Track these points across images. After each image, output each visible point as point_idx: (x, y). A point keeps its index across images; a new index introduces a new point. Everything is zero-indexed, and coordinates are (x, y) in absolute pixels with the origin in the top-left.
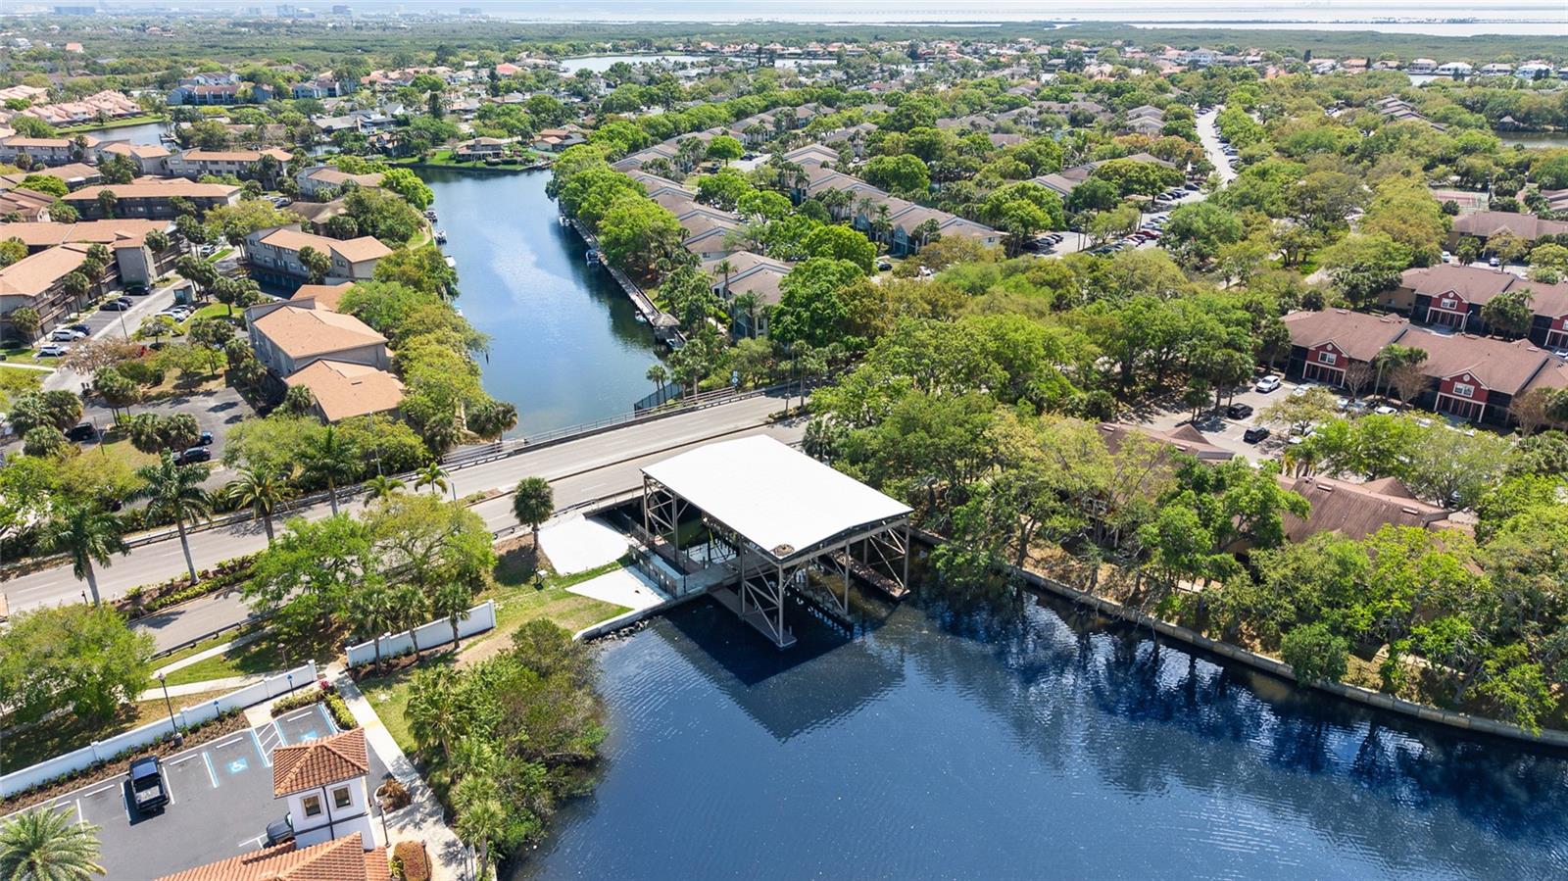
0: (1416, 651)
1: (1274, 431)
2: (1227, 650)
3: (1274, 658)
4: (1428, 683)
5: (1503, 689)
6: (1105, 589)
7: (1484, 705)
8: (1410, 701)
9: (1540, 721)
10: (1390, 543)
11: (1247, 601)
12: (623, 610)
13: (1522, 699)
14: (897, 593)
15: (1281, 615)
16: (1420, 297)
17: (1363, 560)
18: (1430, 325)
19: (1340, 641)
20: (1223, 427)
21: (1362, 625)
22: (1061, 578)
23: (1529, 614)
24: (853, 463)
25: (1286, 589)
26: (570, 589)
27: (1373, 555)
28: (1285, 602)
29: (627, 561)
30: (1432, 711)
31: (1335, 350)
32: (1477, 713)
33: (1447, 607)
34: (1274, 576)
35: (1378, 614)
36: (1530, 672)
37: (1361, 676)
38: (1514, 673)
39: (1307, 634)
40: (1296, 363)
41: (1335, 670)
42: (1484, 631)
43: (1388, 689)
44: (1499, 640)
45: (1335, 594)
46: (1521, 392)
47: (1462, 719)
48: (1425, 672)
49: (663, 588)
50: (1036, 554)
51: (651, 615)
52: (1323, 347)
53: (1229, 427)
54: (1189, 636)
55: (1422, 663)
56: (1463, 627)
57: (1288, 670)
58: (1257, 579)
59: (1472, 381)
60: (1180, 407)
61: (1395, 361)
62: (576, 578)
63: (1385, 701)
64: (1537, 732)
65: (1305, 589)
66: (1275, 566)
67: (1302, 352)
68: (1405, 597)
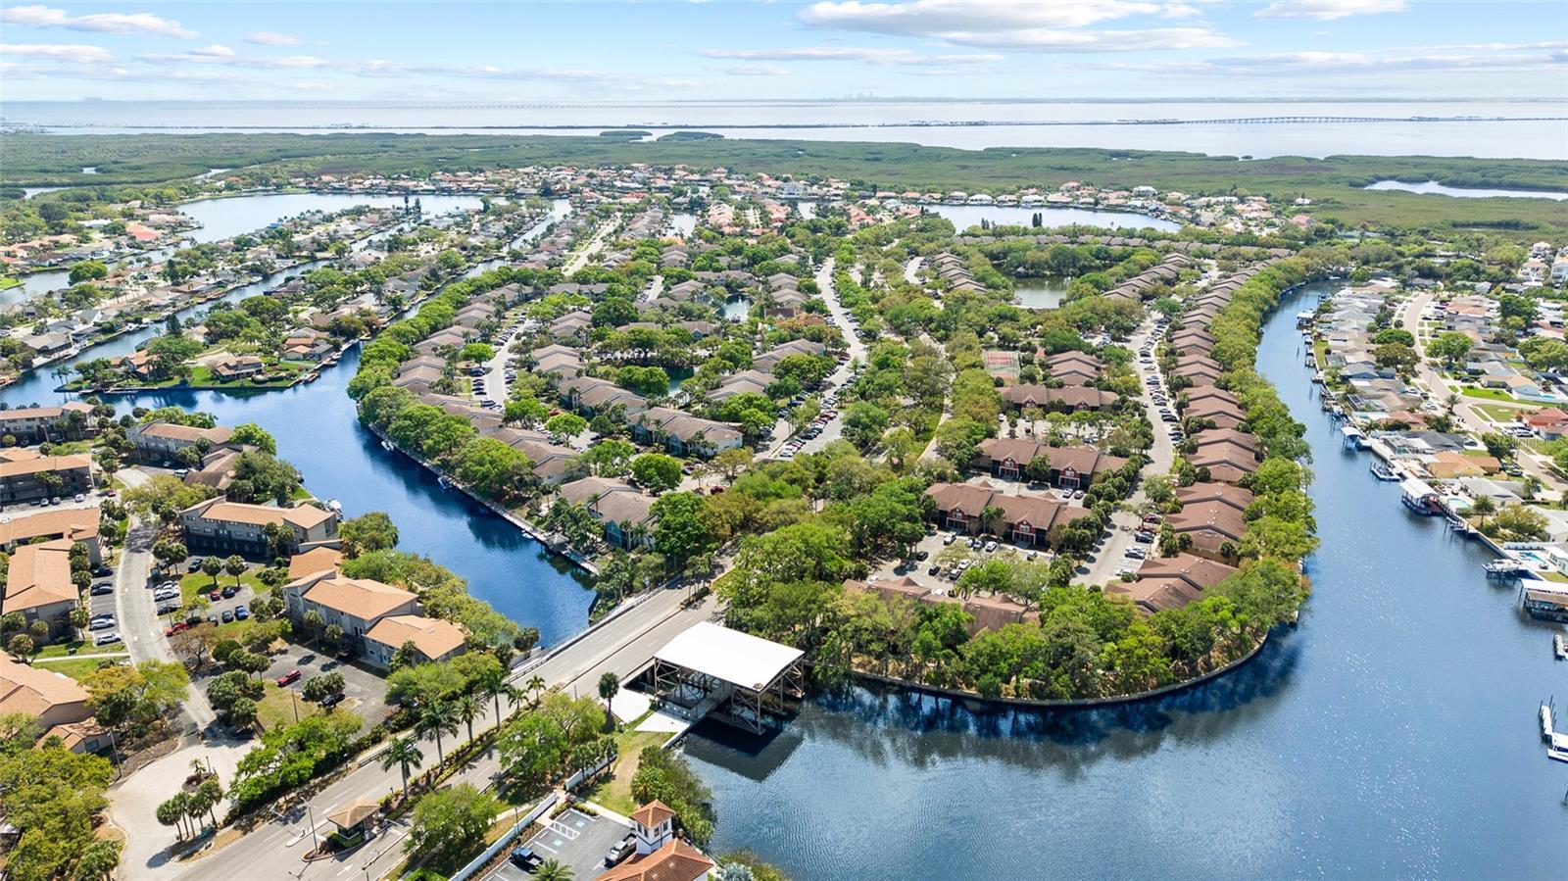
0: (1026, 677)
1: (942, 567)
2: (952, 691)
3: (973, 691)
4: (1034, 690)
5: (1057, 687)
6: (893, 674)
7: (1053, 695)
8: (1026, 699)
9: (1072, 697)
10: (1009, 631)
11: (961, 669)
12: (672, 734)
13: (1064, 689)
14: (799, 695)
15: (975, 673)
16: (994, 461)
17: (1000, 642)
18: (1000, 477)
19: (998, 680)
20: (916, 567)
21: (1005, 671)
22: (871, 671)
23: (1062, 654)
24: (760, 630)
25: (973, 661)
26: (638, 729)
27: (1003, 638)
28: (975, 667)
29: (654, 707)
30: (1035, 701)
31: (960, 511)
32: (1052, 698)
33: (1034, 656)
34: (968, 656)
35: (1010, 665)
36: (1066, 677)
37: (1008, 692)
38: (1060, 680)
39: (986, 679)
40: (940, 519)
41: (998, 692)
42: (1049, 665)
43: (1018, 695)
44: (1054, 666)
45: (993, 660)
46: (1050, 527)
47: (1047, 702)
48: (1030, 685)
49: (685, 719)
50: (855, 661)
51: (685, 733)
52: (955, 510)
53: (919, 567)
54: (935, 688)
55: (1029, 681)
56: (1040, 665)
57: (981, 696)
58: (962, 658)
59: (1028, 524)
60: (891, 557)
61: (991, 517)
62: (636, 723)
63: (1018, 701)
64: (1071, 701)
65: (981, 659)
66: (968, 650)
67: (944, 513)
68: (1018, 656)
